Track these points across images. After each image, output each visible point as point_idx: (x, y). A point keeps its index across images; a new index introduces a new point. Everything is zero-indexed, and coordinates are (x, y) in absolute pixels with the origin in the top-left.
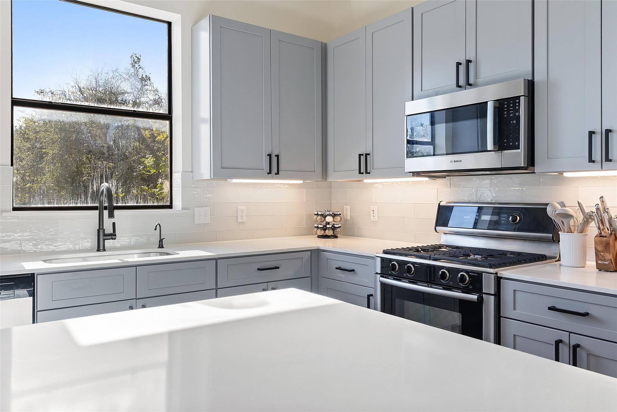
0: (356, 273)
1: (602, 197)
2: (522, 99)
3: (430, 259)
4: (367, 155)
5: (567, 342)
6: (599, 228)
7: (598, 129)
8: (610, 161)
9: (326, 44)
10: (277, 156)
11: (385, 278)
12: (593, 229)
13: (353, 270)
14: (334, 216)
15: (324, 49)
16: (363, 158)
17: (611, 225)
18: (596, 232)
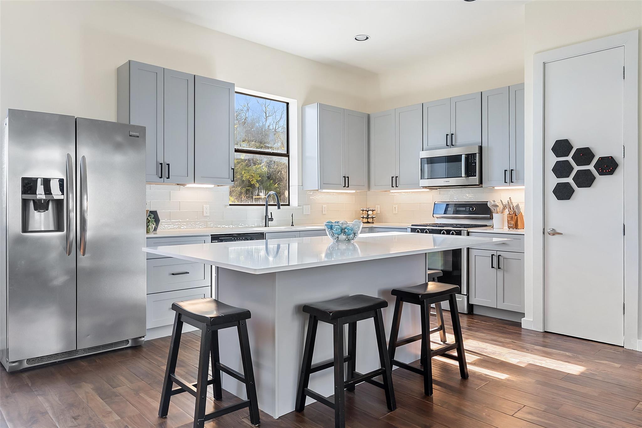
1: (510, 198)
2: (477, 154)
3: (436, 227)
4: (396, 177)
5: (496, 255)
6: (509, 211)
7: (508, 169)
8: (513, 182)
9: (369, 114)
10: (348, 177)
12: (507, 212)
14: (373, 211)
15: (369, 117)
16: (394, 178)
17: (513, 209)
18: (508, 213)
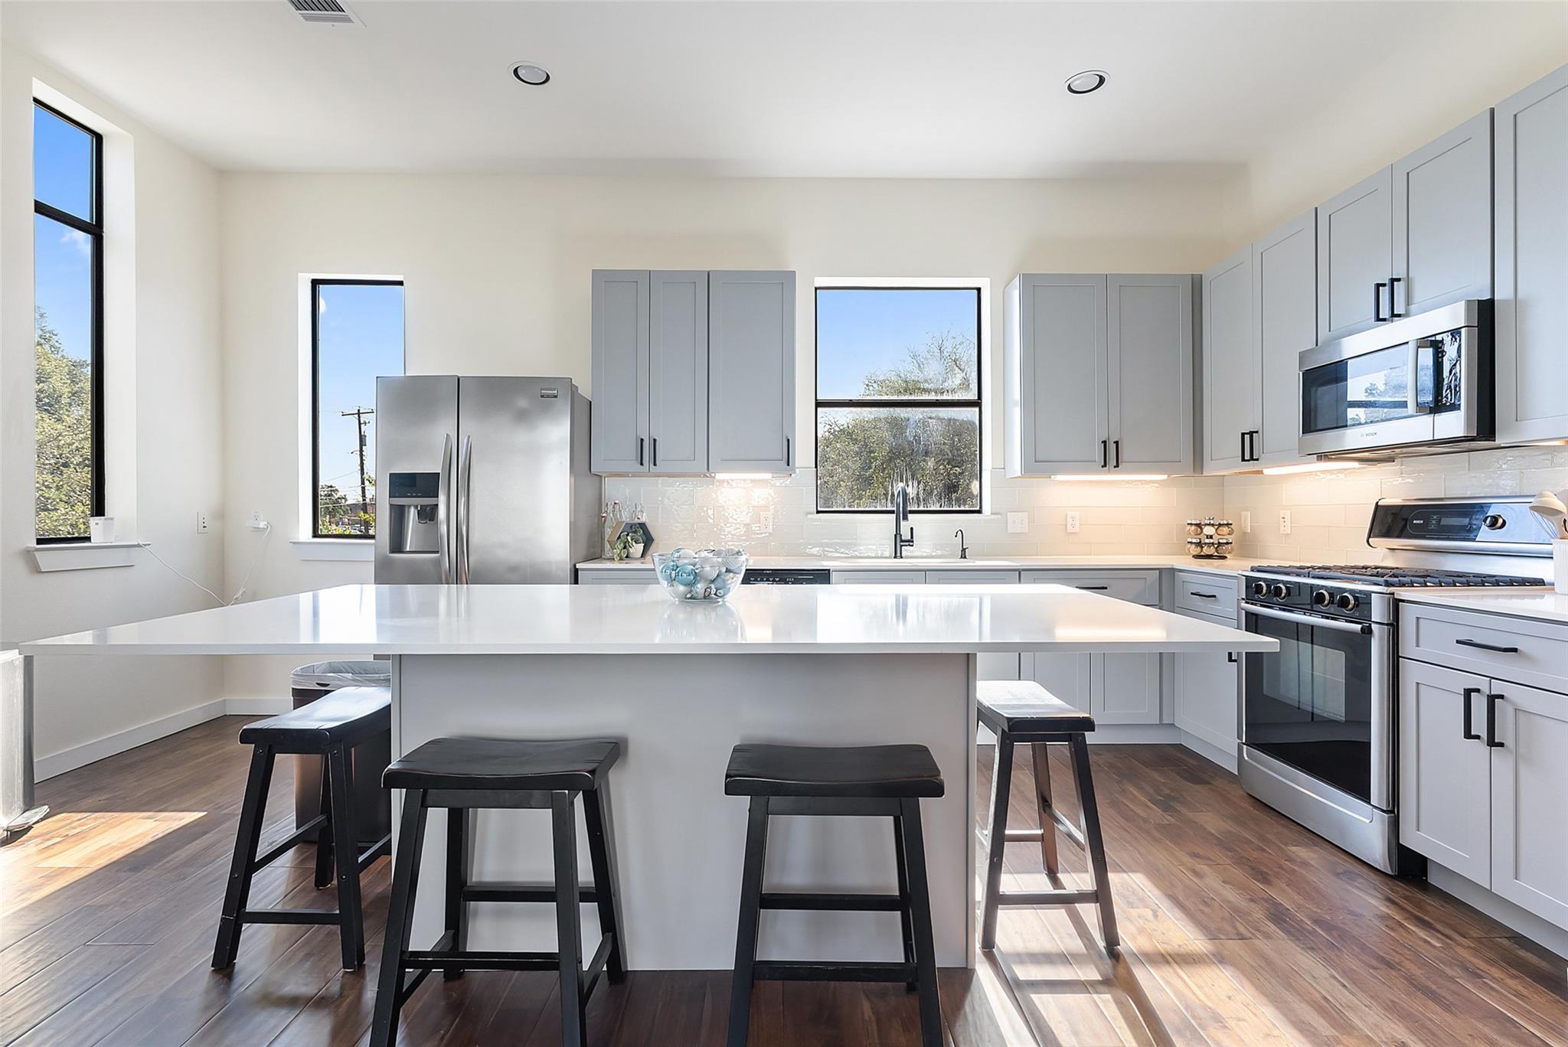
0: (1217, 601)
2: (1465, 332)
4: (1252, 433)
5: (1484, 691)
9: (1201, 276)
10: (1117, 443)
11: (1252, 604)
13: (1215, 596)
14: (1219, 526)
15: (1199, 282)
16: (1247, 437)
